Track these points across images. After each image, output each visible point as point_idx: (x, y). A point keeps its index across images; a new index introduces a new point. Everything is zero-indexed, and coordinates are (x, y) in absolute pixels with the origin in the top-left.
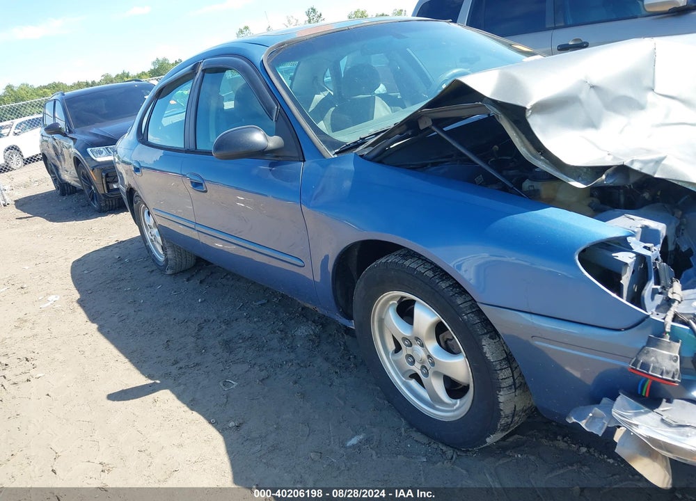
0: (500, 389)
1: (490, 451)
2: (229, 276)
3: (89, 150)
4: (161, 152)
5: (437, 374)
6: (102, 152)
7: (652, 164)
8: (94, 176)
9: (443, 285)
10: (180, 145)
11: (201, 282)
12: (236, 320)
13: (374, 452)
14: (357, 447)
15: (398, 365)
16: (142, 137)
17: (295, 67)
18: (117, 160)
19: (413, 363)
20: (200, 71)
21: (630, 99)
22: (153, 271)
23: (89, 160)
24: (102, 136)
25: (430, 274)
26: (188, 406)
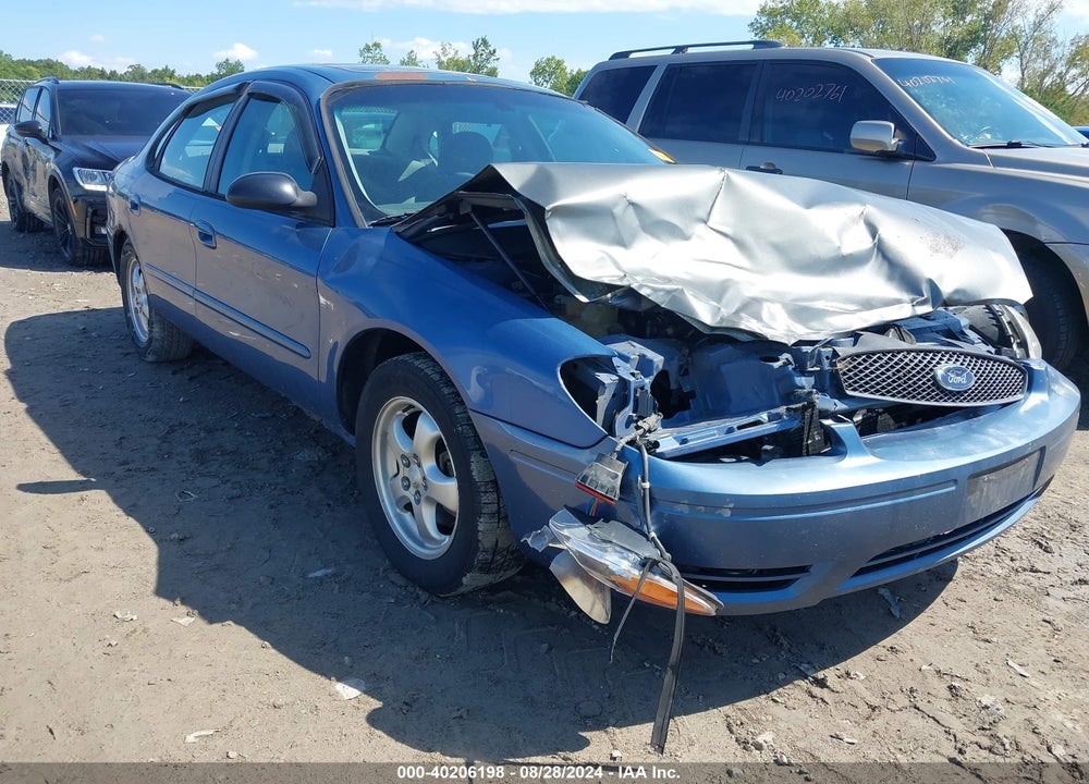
0: (480, 514)
1: (467, 599)
2: (232, 378)
3: (76, 169)
4: (171, 188)
5: (430, 500)
6: (96, 177)
7: (661, 293)
8: (74, 210)
9: (446, 391)
10: (199, 184)
11: (191, 379)
12: (223, 430)
13: (337, 587)
14: (321, 580)
15: (392, 490)
16: (152, 164)
17: (394, 115)
18: (111, 190)
19: (407, 488)
20: (245, 94)
21: (674, 226)
22: (128, 354)
23: (72, 185)
24: (101, 155)
25: (436, 377)
26: (124, 511)
